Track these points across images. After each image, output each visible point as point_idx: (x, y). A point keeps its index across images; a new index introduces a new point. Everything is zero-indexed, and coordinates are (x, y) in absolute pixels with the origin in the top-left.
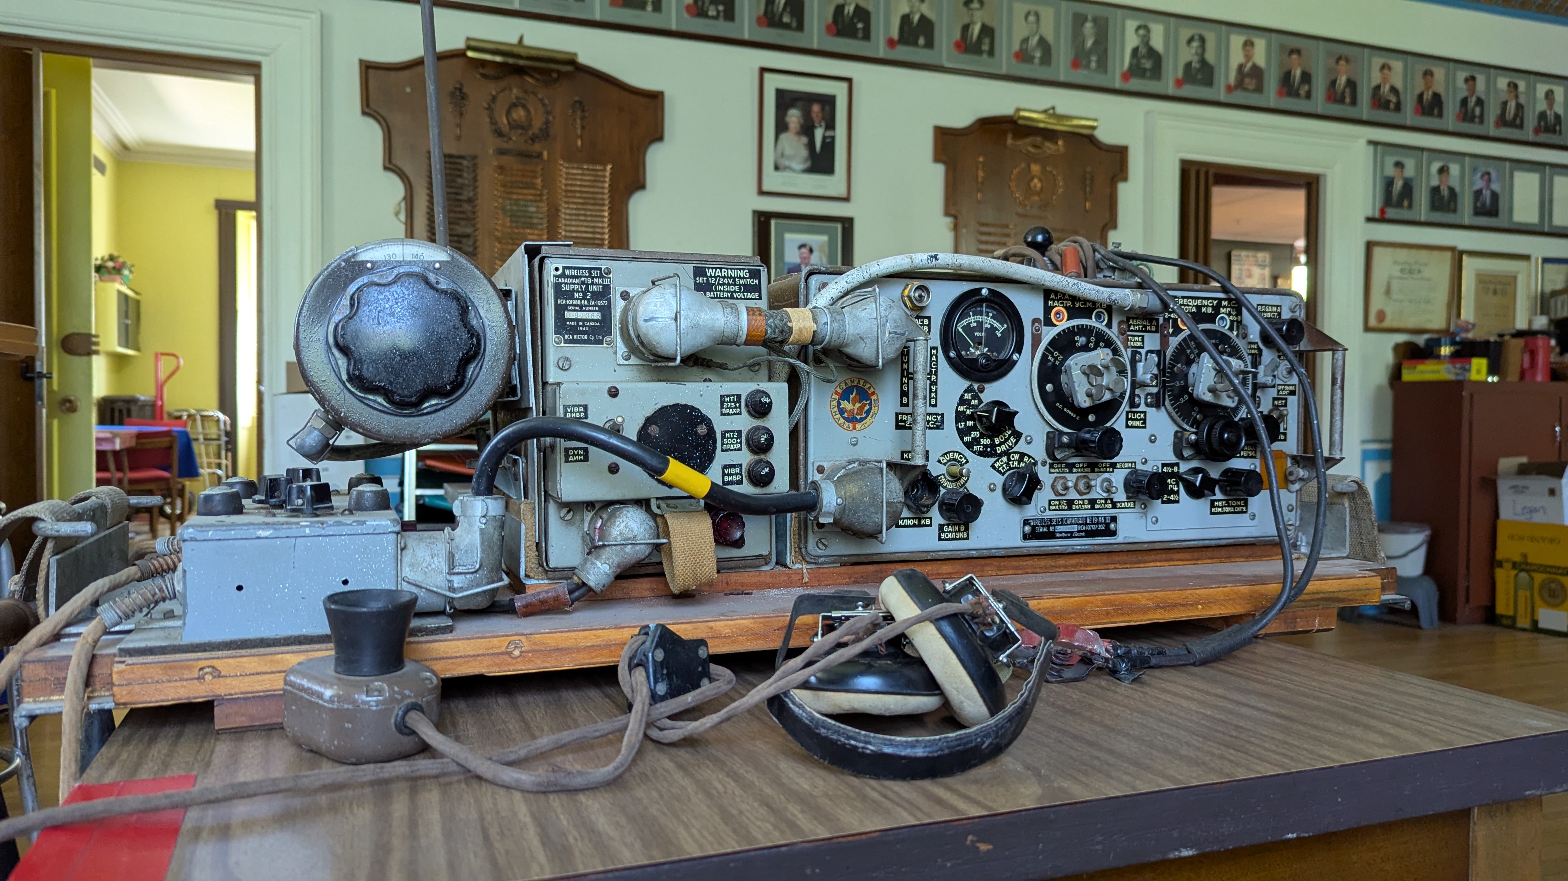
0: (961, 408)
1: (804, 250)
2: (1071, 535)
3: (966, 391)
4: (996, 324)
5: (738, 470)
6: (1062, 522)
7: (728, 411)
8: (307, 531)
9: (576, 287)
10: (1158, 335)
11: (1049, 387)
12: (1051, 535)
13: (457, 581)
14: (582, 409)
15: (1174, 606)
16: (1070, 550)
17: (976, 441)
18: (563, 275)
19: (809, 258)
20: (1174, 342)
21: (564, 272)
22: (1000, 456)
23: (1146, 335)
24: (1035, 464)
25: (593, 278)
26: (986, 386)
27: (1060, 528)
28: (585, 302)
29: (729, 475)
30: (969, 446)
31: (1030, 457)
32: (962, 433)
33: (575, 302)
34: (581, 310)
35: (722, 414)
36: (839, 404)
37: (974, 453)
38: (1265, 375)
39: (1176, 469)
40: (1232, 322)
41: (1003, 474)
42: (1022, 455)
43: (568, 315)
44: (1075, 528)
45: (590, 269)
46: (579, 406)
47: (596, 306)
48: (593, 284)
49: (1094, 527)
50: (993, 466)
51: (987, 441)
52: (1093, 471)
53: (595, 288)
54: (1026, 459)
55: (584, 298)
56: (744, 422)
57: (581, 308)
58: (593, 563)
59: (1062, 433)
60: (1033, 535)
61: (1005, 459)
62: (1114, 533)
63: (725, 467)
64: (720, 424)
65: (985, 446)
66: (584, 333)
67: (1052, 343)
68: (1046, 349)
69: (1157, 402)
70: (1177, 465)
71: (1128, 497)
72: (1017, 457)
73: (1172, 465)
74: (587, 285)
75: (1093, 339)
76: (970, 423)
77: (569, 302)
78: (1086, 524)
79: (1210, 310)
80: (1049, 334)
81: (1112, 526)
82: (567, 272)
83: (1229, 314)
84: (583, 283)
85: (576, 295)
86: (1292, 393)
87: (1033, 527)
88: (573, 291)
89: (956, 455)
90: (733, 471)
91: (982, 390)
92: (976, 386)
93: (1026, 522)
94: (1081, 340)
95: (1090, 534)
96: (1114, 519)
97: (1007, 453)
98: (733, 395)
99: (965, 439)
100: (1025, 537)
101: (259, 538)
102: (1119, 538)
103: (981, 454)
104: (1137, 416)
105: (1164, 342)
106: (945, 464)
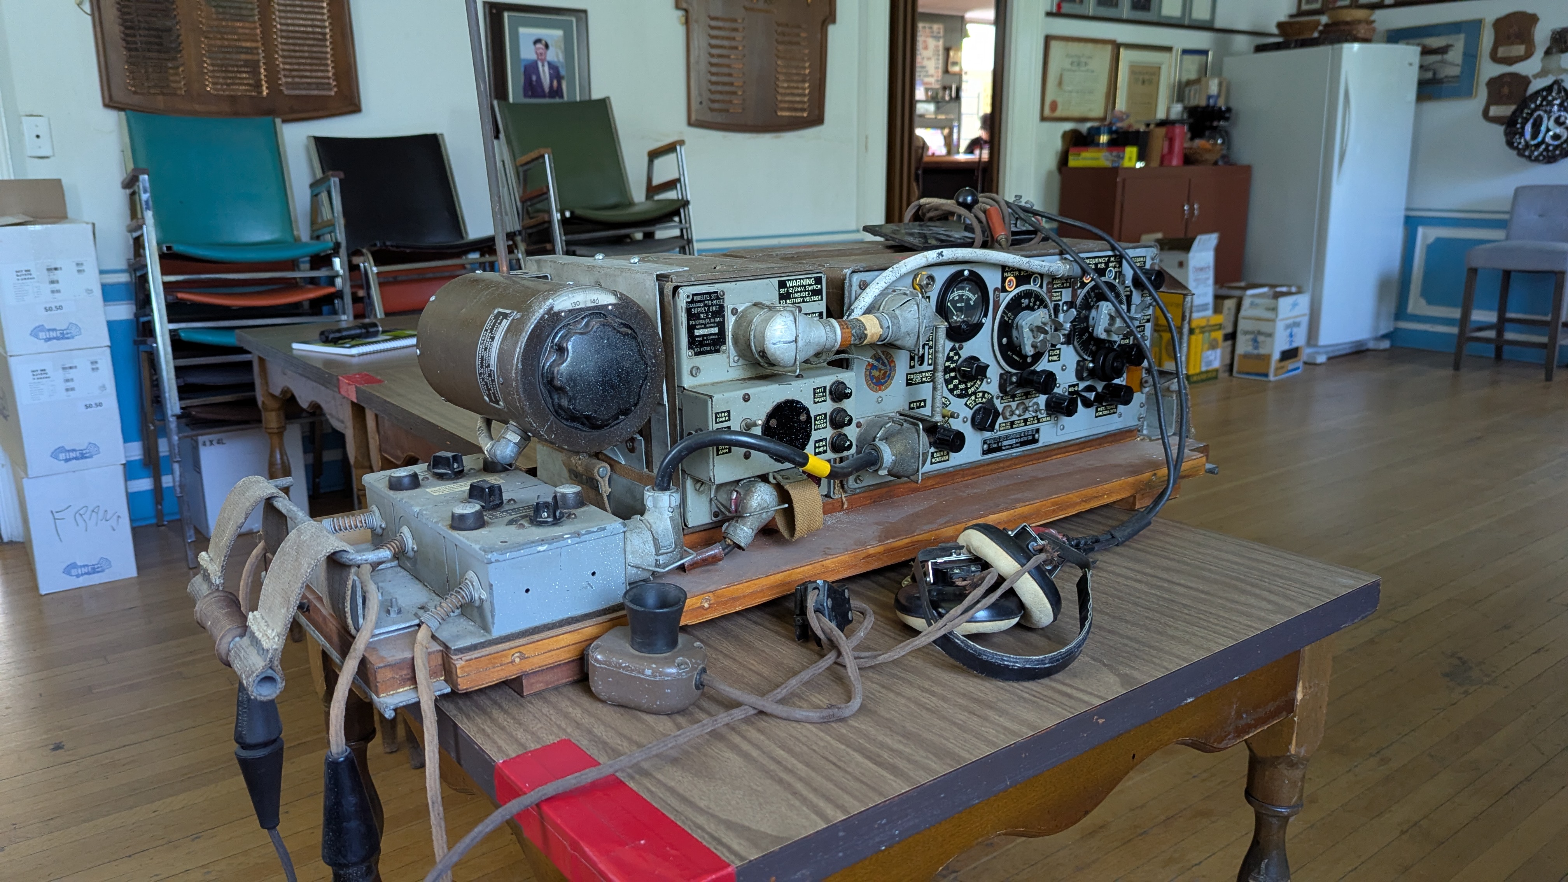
0: (947, 364)
1: (539, 45)
2: (1011, 447)
3: (951, 350)
4: (971, 296)
5: (824, 443)
6: (1007, 438)
7: (818, 399)
9: (702, 309)
10: (1070, 289)
11: (1004, 340)
12: (999, 449)
13: (662, 559)
14: (726, 414)
15: (1091, 499)
16: (1010, 457)
17: (956, 387)
18: (692, 301)
19: (545, 54)
20: (1081, 293)
21: (693, 299)
22: (970, 396)
23: (1063, 290)
24: (992, 398)
25: (712, 300)
26: (964, 344)
27: (1005, 443)
28: (707, 321)
29: (819, 447)
30: (951, 391)
31: (989, 393)
32: (947, 383)
33: (701, 322)
34: (705, 328)
35: (815, 403)
36: (870, 373)
37: (955, 396)
38: (1136, 312)
39: (1076, 388)
40: (1116, 273)
41: (971, 409)
42: (984, 392)
43: (697, 332)
44: (1014, 441)
45: (710, 293)
46: (724, 412)
47: (715, 322)
48: (712, 305)
49: (1025, 439)
50: (966, 404)
51: (962, 386)
52: (1027, 398)
53: (714, 309)
54: (986, 395)
55: (707, 318)
56: (828, 406)
57: (705, 326)
58: (742, 529)
59: (1012, 375)
60: (990, 451)
61: (973, 398)
62: (1036, 441)
63: (816, 442)
64: (814, 409)
65: (962, 390)
66: (707, 345)
67: (1008, 307)
68: (1004, 312)
69: (1069, 341)
70: (1077, 385)
71: (1047, 414)
72: (981, 394)
73: (1074, 386)
74: (709, 307)
75: (1032, 300)
76: (953, 374)
77: (698, 322)
78: (1021, 437)
79: (1103, 266)
80: (1006, 299)
81: (1037, 436)
82: (695, 298)
83: (1114, 267)
84: (706, 305)
85: (702, 316)
86: (1148, 321)
87: (989, 445)
88: (699, 313)
89: (944, 400)
90: (821, 444)
91: (961, 348)
92: (957, 345)
93: (985, 442)
94: (1025, 302)
95: (1023, 444)
96: (1038, 431)
97: (974, 393)
98: (822, 387)
99: (950, 386)
100: (984, 453)
101: (538, 552)
102: (1040, 444)
103: (959, 396)
104: (1055, 353)
105: (1074, 295)
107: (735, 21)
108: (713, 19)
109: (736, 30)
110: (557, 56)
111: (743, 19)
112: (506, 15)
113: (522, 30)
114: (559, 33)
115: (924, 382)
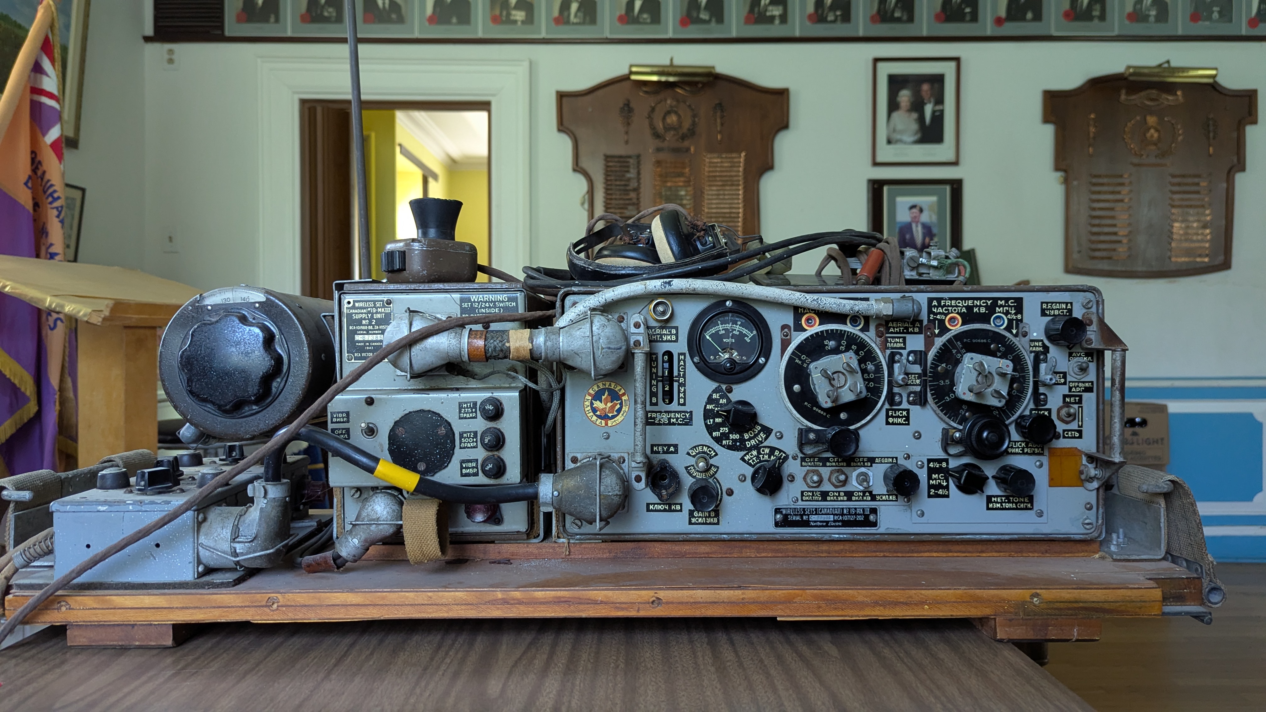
0: (709, 407)
1: (914, 210)
2: (827, 524)
3: (714, 392)
4: (745, 331)
5: (474, 465)
6: (817, 512)
7: (465, 415)
8: (131, 507)
9: (364, 316)
10: (923, 336)
11: (796, 388)
12: (806, 524)
13: (239, 548)
14: (345, 415)
15: (896, 604)
16: (826, 537)
17: (725, 436)
18: (354, 307)
19: (919, 216)
20: (939, 342)
21: (354, 304)
22: (750, 449)
23: (908, 337)
24: (786, 458)
25: (377, 308)
26: (734, 387)
27: (813, 518)
28: (371, 327)
29: (466, 468)
30: (718, 440)
31: (780, 451)
32: (710, 429)
33: (363, 328)
34: (368, 334)
35: (460, 418)
36: (592, 404)
37: (724, 446)
38: (1046, 374)
39: (944, 465)
40: (1010, 321)
41: (753, 466)
42: (773, 450)
43: (358, 338)
44: (831, 518)
45: (374, 302)
46: (342, 413)
47: (379, 330)
48: (377, 313)
49: (852, 518)
50: (743, 459)
51: (737, 436)
52: (849, 465)
53: (379, 316)
54: (777, 453)
55: (370, 324)
56: (480, 424)
57: (368, 332)
58: (346, 538)
59: (810, 430)
60: (785, 522)
61: (755, 453)
62: (874, 524)
63: (463, 462)
64: (458, 427)
65: (735, 441)
66: (369, 351)
67: (800, 348)
68: (793, 353)
69: (921, 400)
70: (947, 461)
71: (887, 491)
72: (767, 451)
73: (940, 461)
74: (373, 314)
75: (844, 342)
76: (718, 420)
77: (358, 328)
78: (843, 515)
79: (983, 310)
80: (798, 339)
81: (872, 518)
82: (357, 305)
83: (1007, 313)
84: (369, 312)
85: (364, 322)
86: (1089, 390)
87: (786, 516)
88: (362, 319)
89: (705, 449)
90: (470, 465)
91: (730, 391)
92: (724, 387)
93: (778, 511)
94: (832, 344)
95: (846, 524)
96: (874, 511)
97: (757, 447)
98: (470, 402)
99: (714, 434)
100: (777, 524)
101: (99, 511)
102: (882, 528)
103: (729, 447)
104: (898, 413)
105: (929, 343)
106: (694, 456)
107: (1121, 176)
108: (1096, 176)
109: (1122, 184)
110: (931, 217)
111: (1130, 175)
112: (885, 188)
113: (899, 199)
114: (934, 199)
115: (674, 424)
